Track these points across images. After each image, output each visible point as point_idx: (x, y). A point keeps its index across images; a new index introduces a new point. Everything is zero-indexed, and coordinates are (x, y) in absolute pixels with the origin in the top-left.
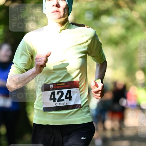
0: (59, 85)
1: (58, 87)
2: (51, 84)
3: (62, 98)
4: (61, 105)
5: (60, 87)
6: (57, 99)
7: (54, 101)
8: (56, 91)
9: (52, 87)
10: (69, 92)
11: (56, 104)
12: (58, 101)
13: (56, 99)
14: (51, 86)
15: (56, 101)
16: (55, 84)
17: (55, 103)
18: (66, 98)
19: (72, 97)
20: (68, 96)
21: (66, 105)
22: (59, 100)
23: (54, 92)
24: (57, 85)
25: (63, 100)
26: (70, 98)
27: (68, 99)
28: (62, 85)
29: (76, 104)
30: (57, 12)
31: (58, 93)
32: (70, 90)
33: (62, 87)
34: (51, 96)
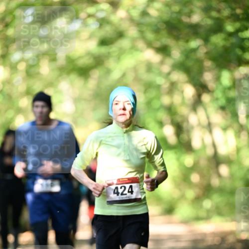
0: (122, 180)
1: (121, 182)
3: (124, 193)
4: (124, 199)
5: (123, 182)
7: (118, 195)
8: (119, 186)
9: (116, 182)
10: (131, 187)
11: (120, 198)
13: (119, 193)
15: (120, 194)
16: (118, 180)
19: (133, 192)
20: (130, 190)
21: (128, 199)
22: (122, 194)
24: (120, 180)
28: (125, 181)
30: (124, 115)
31: (121, 188)
32: (132, 185)
34: (114, 190)
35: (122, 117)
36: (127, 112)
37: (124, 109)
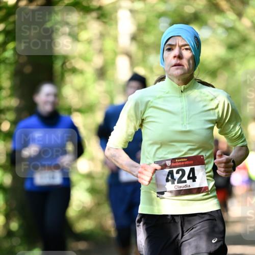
0: (179, 161)
1: (177, 164)
2: (168, 160)
3: (183, 179)
4: (181, 189)
5: (180, 164)
6: (177, 180)
7: (173, 183)
8: (175, 170)
9: (170, 164)
10: (192, 170)
11: (176, 187)
12: (178, 183)
13: (175, 180)
14: (168, 163)
15: (176, 182)
16: (173, 160)
17: (174, 185)
18: (189, 178)
19: (196, 178)
20: (191, 176)
21: (188, 188)
22: (180, 181)
23: (172, 171)
24: (177, 160)
25: (185, 182)
26: (194, 178)
27: (192, 180)
28: (184, 161)
29: (201, 186)
30: (180, 65)
31: (178, 172)
32: (194, 168)
33: (183, 163)
34: (168, 176)
35: (177, 69)
36: (184, 62)
37: (180, 57)
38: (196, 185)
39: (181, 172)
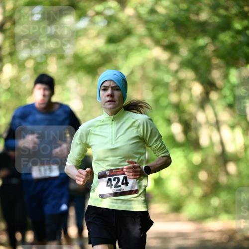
0: (115, 171)
1: (114, 173)
2: (107, 171)
3: (118, 184)
5: (116, 173)
6: (114, 185)
7: (111, 187)
12: (114, 187)
14: (108, 173)
16: (111, 171)
17: (112, 189)
18: (123, 183)
19: (128, 183)
21: (122, 191)
23: (111, 178)
24: (113, 171)
25: (120, 186)
27: (125, 185)
28: (118, 171)
29: (132, 189)
32: (126, 176)
34: (108, 183)
35: (110, 104)
36: (116, 99)
38: (128, 189)
39: (116, 179)
